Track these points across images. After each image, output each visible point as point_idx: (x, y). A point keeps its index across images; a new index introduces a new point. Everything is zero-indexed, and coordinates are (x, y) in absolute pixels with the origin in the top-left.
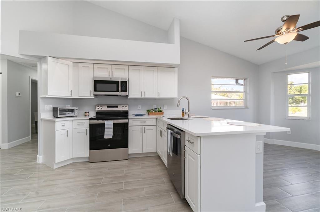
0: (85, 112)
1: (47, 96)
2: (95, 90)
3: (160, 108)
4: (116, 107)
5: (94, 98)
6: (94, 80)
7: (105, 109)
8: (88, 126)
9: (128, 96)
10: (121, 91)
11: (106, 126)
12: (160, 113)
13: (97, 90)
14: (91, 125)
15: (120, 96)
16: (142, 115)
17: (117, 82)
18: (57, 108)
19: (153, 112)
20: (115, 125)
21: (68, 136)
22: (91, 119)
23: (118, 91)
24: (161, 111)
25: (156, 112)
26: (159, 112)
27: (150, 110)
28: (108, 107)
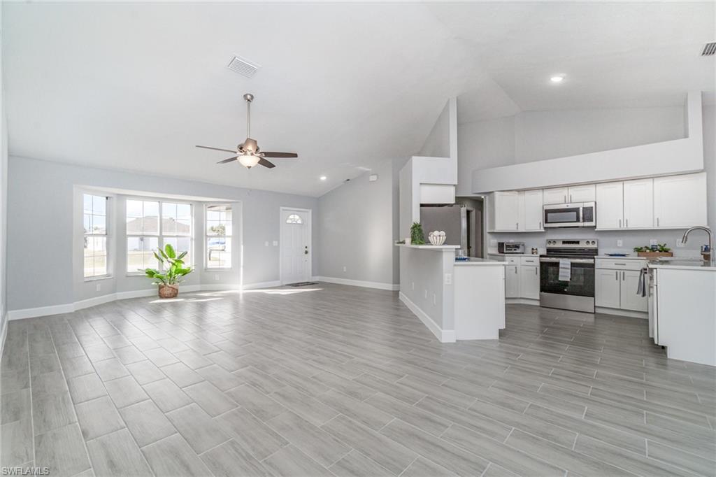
0: (533, 249)
1: (495, 231)
2: (546, 222)
3: (665, 245)
4: (578, 242)
5: (543, 231)
6: (545, 208)
7: (560, 245)
8: (538, 264)
9: (595, 227)
10: (584, 221)
11: (561, 266)
12: (663, 253)
13: (549, 221)
14: (542, 263)
15: (583, 227)
16: (624, 255)
17: (577, 210)
18: (503, 244)
19: (648, 251)
20: (573, 265)
21: (516, 272)
22: (541, 256)
23: (578, 220)
24: (666, 251)
25: (654, 251)
26: (660, 251)
27: (642, 248)
28: (564, 242)
